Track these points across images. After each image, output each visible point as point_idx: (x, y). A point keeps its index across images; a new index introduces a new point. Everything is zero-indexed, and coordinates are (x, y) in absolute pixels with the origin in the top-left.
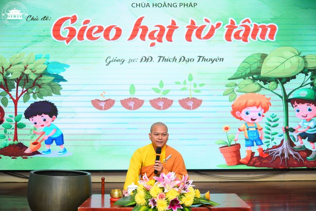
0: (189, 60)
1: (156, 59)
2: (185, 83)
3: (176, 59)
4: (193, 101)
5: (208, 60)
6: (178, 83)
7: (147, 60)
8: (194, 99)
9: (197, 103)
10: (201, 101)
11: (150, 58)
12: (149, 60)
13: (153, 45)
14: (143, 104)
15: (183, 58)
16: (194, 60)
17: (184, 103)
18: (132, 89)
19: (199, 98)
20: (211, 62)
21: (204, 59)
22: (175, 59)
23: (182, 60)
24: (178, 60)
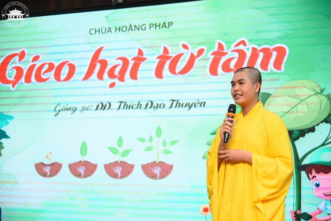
0: (158, 106)
1: (115, 105)
2: (151, 139)
3: (141, 105)
4: (161, 167)
5: (184, 105)
6: (142, 140)
7: (103, 107)
8: (162, 164)
9: (166, 170)
10: (171, 167)
11: (108, 105)
12: (107, 107)
13: (112, 85)
14: (95, 170)
15: (150, 104)
16: (164, 105)
17: (148, 169)
18: (84, 149)
19: (168, 162)
20: (188, 108)
21: (179, 105)
22: (139, 106)
23: (149, 106)
24: (143, 106)
